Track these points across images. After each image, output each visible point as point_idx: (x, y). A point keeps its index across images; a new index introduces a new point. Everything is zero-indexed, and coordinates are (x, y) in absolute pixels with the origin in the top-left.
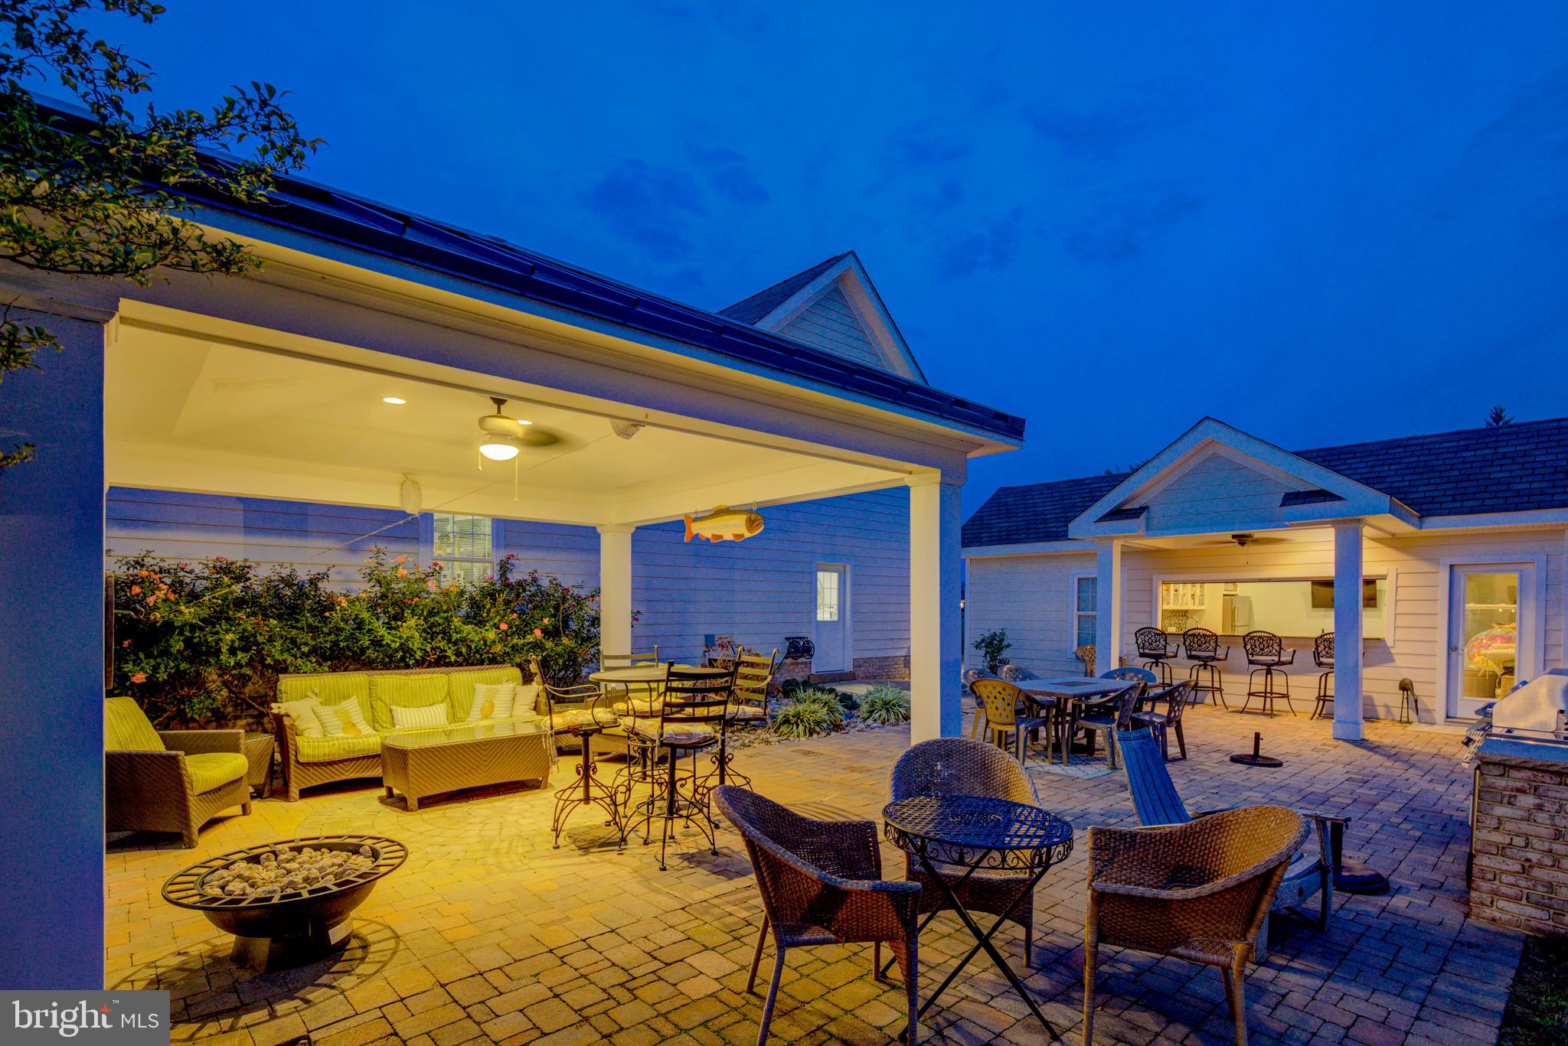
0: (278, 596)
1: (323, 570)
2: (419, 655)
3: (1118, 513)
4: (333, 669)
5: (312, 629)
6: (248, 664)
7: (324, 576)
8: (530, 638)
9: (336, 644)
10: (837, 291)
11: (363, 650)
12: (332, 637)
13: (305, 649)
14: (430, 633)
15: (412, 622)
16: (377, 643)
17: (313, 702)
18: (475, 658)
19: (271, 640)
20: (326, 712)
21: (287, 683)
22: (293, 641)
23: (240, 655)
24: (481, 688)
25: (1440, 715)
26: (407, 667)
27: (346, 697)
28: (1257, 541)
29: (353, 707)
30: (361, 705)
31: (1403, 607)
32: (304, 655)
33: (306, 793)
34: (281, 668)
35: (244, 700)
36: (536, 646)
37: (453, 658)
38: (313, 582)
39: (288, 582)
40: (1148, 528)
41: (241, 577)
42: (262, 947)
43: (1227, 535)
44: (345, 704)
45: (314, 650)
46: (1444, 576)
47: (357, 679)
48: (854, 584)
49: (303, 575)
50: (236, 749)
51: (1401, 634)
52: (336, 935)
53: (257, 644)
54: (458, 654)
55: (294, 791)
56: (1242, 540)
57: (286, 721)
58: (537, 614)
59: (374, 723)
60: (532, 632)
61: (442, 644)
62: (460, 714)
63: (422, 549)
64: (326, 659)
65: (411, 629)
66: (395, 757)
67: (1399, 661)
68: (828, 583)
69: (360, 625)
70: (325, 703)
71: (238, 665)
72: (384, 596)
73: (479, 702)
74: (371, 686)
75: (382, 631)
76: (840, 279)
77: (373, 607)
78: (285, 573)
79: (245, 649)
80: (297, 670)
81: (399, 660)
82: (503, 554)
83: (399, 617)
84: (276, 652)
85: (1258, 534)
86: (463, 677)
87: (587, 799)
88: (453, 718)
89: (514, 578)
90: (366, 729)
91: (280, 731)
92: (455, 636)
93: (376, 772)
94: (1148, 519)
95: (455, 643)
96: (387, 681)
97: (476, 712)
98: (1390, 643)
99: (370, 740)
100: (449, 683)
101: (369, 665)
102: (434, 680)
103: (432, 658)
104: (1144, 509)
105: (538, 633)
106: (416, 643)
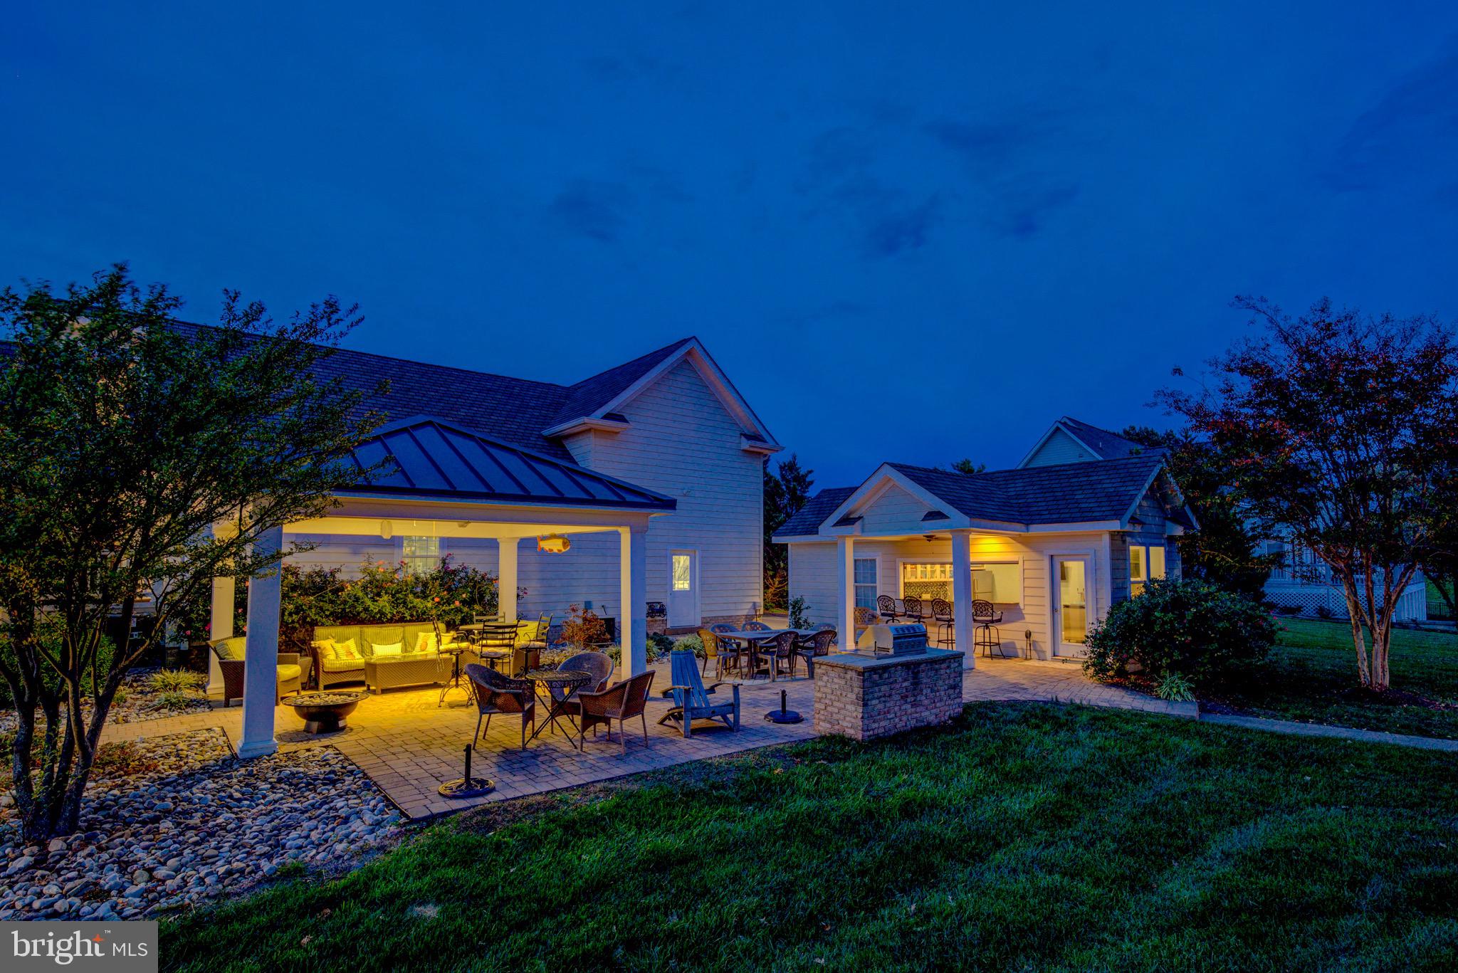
0: (314, 583)
1: (338, 566)
2: (389, 616)
3: (847, 521)
4: (342, 624)
5: (332, 602)
6: (298, 622)
7: (339, 570)
8: (452, 606)
9: (344, 610)
10: (686, 362)
11: (359, 613)
12: (342, 606)
13: (327, 613)
14: (395, 602)
15: (386, 597)
16: (366, 609)
17: (332, 641)
18: (421, 618)
19: (310, 608)
20: (338, 646)
21: (319, 631)
22: (321, 608)
23: (294, 616)
24: (421, 635)
25: (1049, 654)
26: (383, 623)
27: (348, 639)
28: (937, 539)
29: (351, 644)
30: (356, 643)
31: (1028, 583)
32: (327, 616)
33: (326, 687)
34: (314, 624)
35: (293, 642)
36: (458, 610)
37: (408, 618)
38: (332, 574)
39: (318, 574)
40: (863, 531)
41: (295, 574)
42: (315, 725)
43: (921, 536)
44: (348, 643)
45: (332, 613)
46: (1046, 563)
47: (355, 629)
48: (702, 564)
49: (327, 569)
50: (295, 663)
51: (1028, 600)
52: (341, 724)
53: (303, 610)
54: (412, 615)
55: (321, 686)
56: (930, 538)
57: (319, 651)
58: (461, 590)
59: (362, 652)
60: (454, 603)
61: (402, 610)
62: (409, 649)
63: (396, 551)
64: (338, 619)
65: (384, 601)
66: (371, 668)
67: (1028, 618)
68: (681, 562)
69: (357, 599)
70: (337, 642)
71: (293, 622)
72: (371, 582)
73: (420, 642)
74: (361, 634)
75: (369, 602)
76: (689, 353)
77: (364, 588)
78: (317, 569)
79: (297, 613)
80: (323, 625)
81: (378, 619)
82: (446, 553)
83: (379, 595)
84: (312, 614)
85: (938, 535)
86: (411, 628)
87: (457, 685)
88: (405, 650)
89: (453, 567)
90: (358, 656)
91: (315, 655)
92: (410, 605)
93: (362, 678)
94: (863, 526)
95: (410, 609)
96: (370, 631)
97: (418, 648)
98: (1022, 607)
99: (359, 660)
100: (404, 632)
101: (362, 622)
102: (396, 630)
103: (397, 618)
104: (860, 518)
105: (457, 603)
106: (388, 610)
